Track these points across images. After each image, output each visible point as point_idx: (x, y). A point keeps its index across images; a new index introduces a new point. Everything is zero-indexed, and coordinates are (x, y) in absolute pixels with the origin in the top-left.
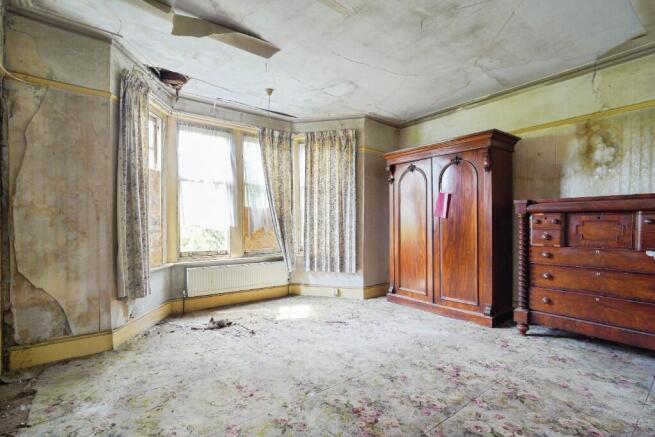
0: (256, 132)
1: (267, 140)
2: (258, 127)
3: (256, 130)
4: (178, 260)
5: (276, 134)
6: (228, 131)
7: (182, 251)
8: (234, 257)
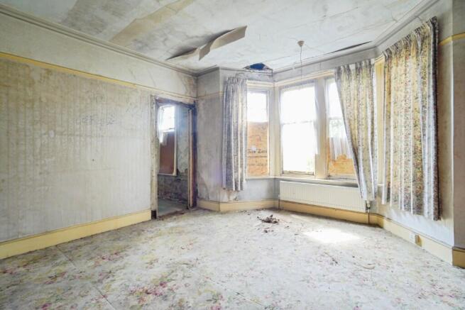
0: (333, 74)
1: (344, 76)
2: (332, 68)
3: (333, 71)
4: (281, 175)
5: (352, 67)
6: (312, 81)
7: (285, 169)
8: (318, 178)
